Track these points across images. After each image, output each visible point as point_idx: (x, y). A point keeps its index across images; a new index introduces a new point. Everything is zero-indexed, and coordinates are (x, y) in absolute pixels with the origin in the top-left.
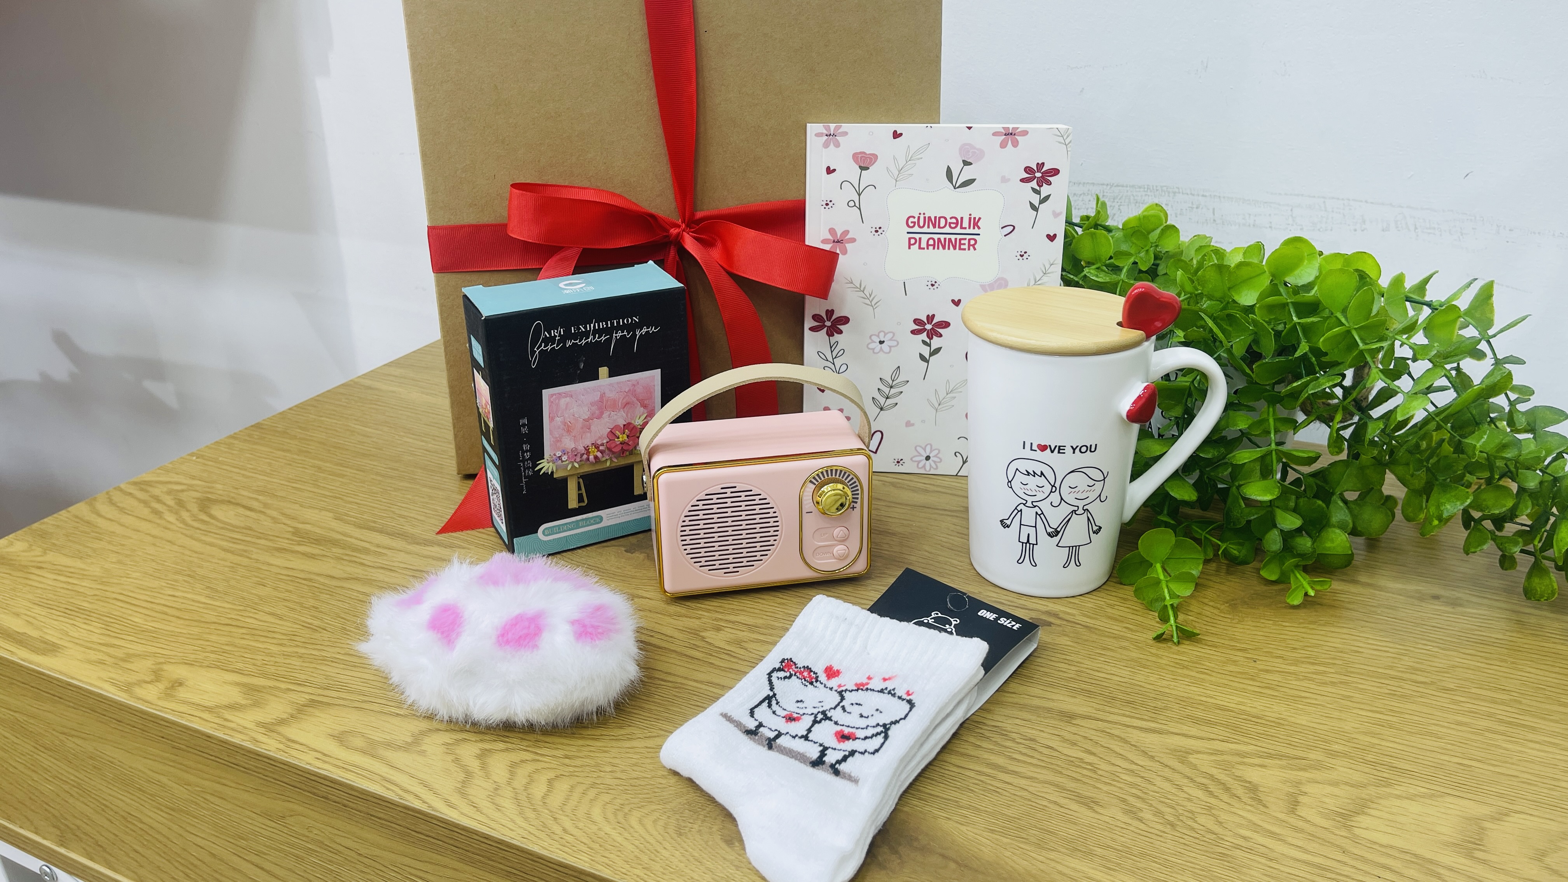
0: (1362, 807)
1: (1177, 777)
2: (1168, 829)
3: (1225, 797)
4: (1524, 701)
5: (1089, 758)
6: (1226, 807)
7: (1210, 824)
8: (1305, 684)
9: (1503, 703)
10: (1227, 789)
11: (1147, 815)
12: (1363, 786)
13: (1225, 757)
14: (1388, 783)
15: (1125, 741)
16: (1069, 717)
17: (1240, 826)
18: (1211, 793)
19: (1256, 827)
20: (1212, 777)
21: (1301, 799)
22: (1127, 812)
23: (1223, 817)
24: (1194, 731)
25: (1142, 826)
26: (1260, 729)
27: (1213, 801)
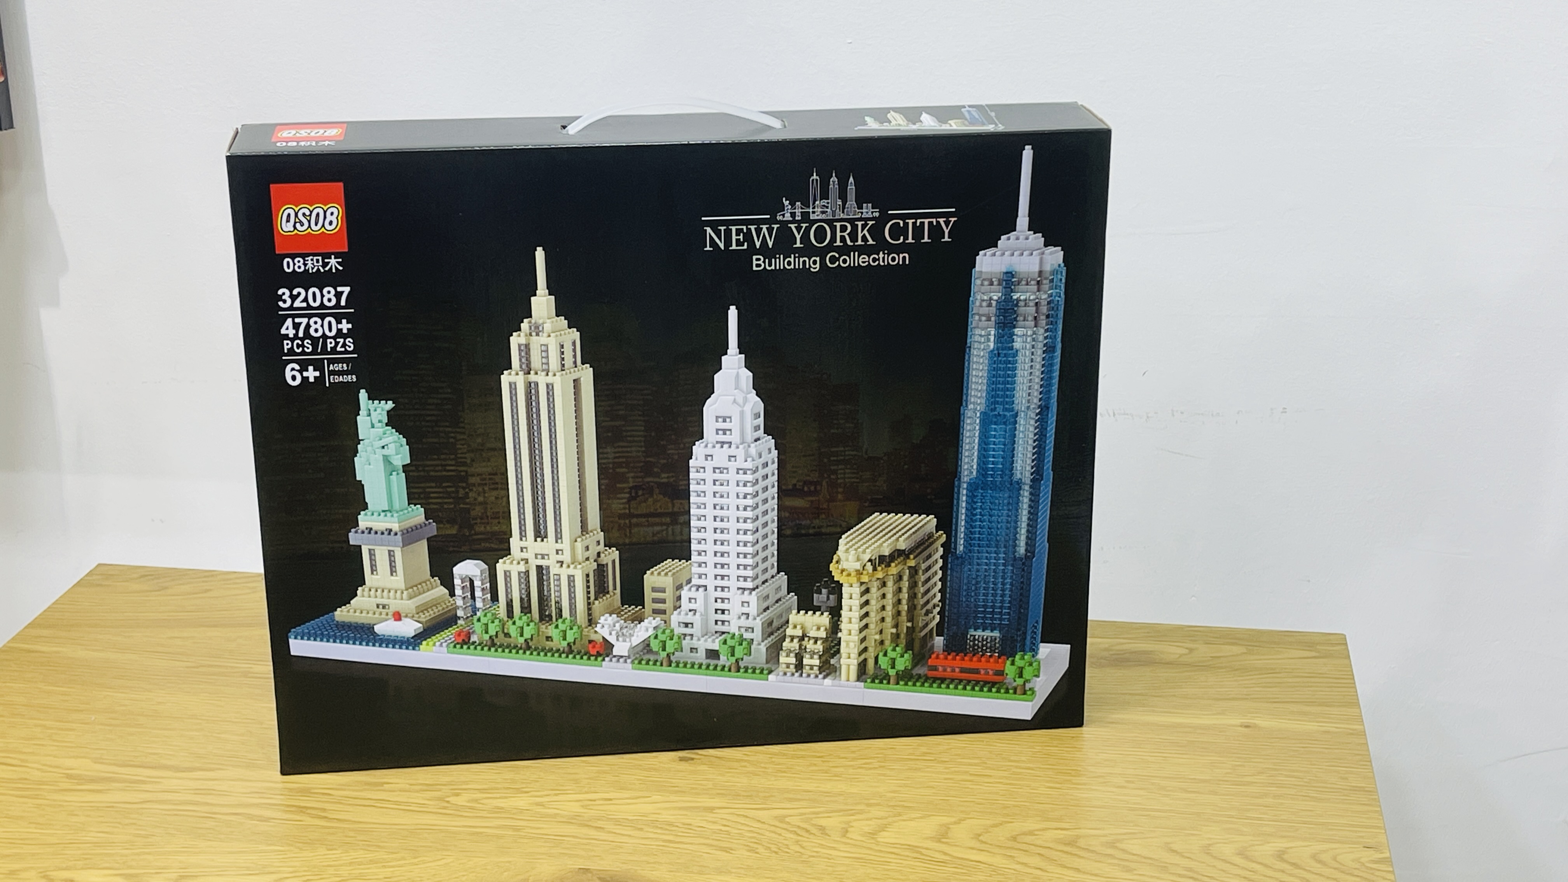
0: (883, 828)
1: (779, 830)
2: (774, 854)
3: (806, 835)
4: (988, 762)
5: (724, 828)
6: (806, 840)
7: (798, 848)
8: (859, 770)
9: (976, 765)
10: (807, 831)
11: (761, 850)
12: (886, 818)
13: (807, 816)
14: (900, 815)
15: (746, 817)
16: (711, 809)
17: (815, 847)
18: (798, 835)
19: (822, 846)
20: (799, 827)
21: (850, 829)
22: (749, 851)
23: (805, 844)
24: (788, 805)
25: (758, 855)
26: (828, 799)
27: (800, 838)
